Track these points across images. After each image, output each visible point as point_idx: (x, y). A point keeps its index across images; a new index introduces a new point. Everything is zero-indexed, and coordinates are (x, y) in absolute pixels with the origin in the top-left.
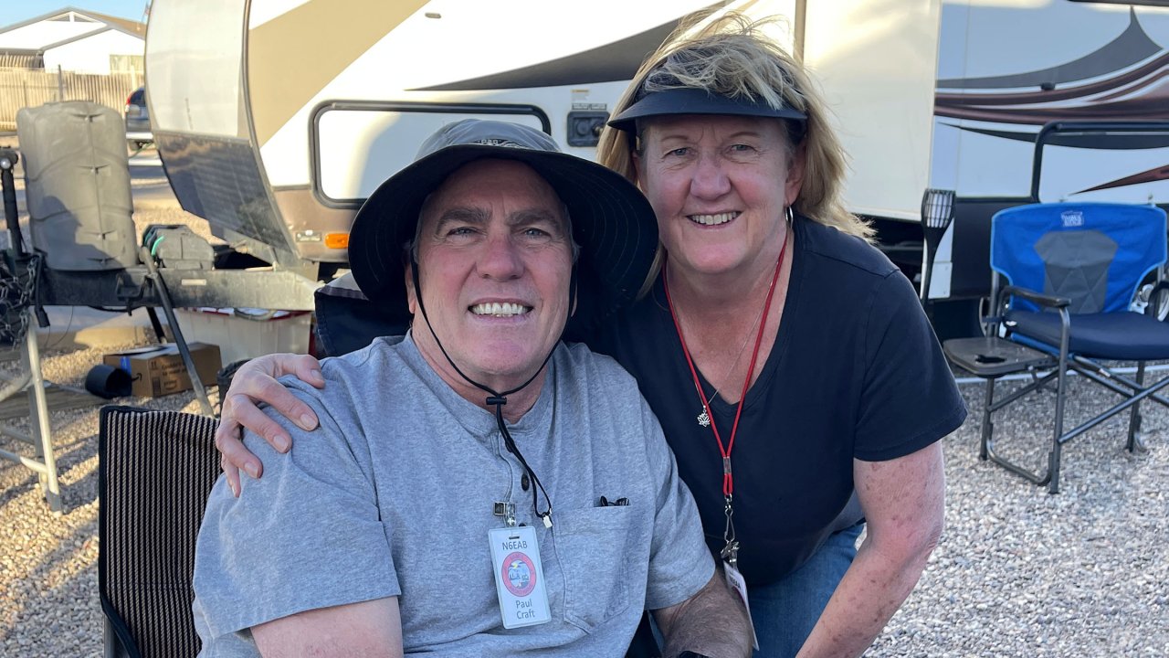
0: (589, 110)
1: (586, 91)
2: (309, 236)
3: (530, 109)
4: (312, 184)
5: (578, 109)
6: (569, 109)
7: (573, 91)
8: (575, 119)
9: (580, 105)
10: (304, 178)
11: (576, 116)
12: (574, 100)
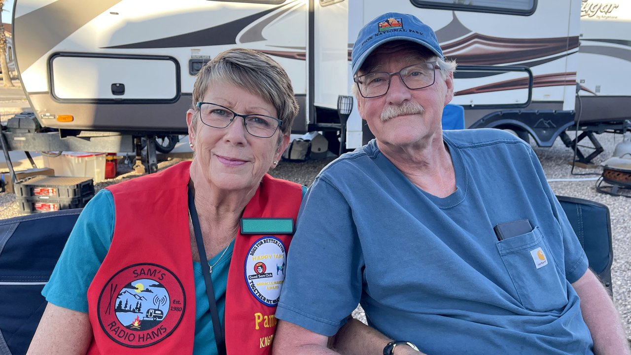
0: (201, 59)
1: (199, 50)
2: (48, 116)
3: (168, 58)
4: (50, 91)
5: (195, 58)
6: (190, 58)
7: (192, 50)
8: (193, 63)
9: (196, 56)
10: (45, 88)
11: (193, 61)
12: (192, 53)
